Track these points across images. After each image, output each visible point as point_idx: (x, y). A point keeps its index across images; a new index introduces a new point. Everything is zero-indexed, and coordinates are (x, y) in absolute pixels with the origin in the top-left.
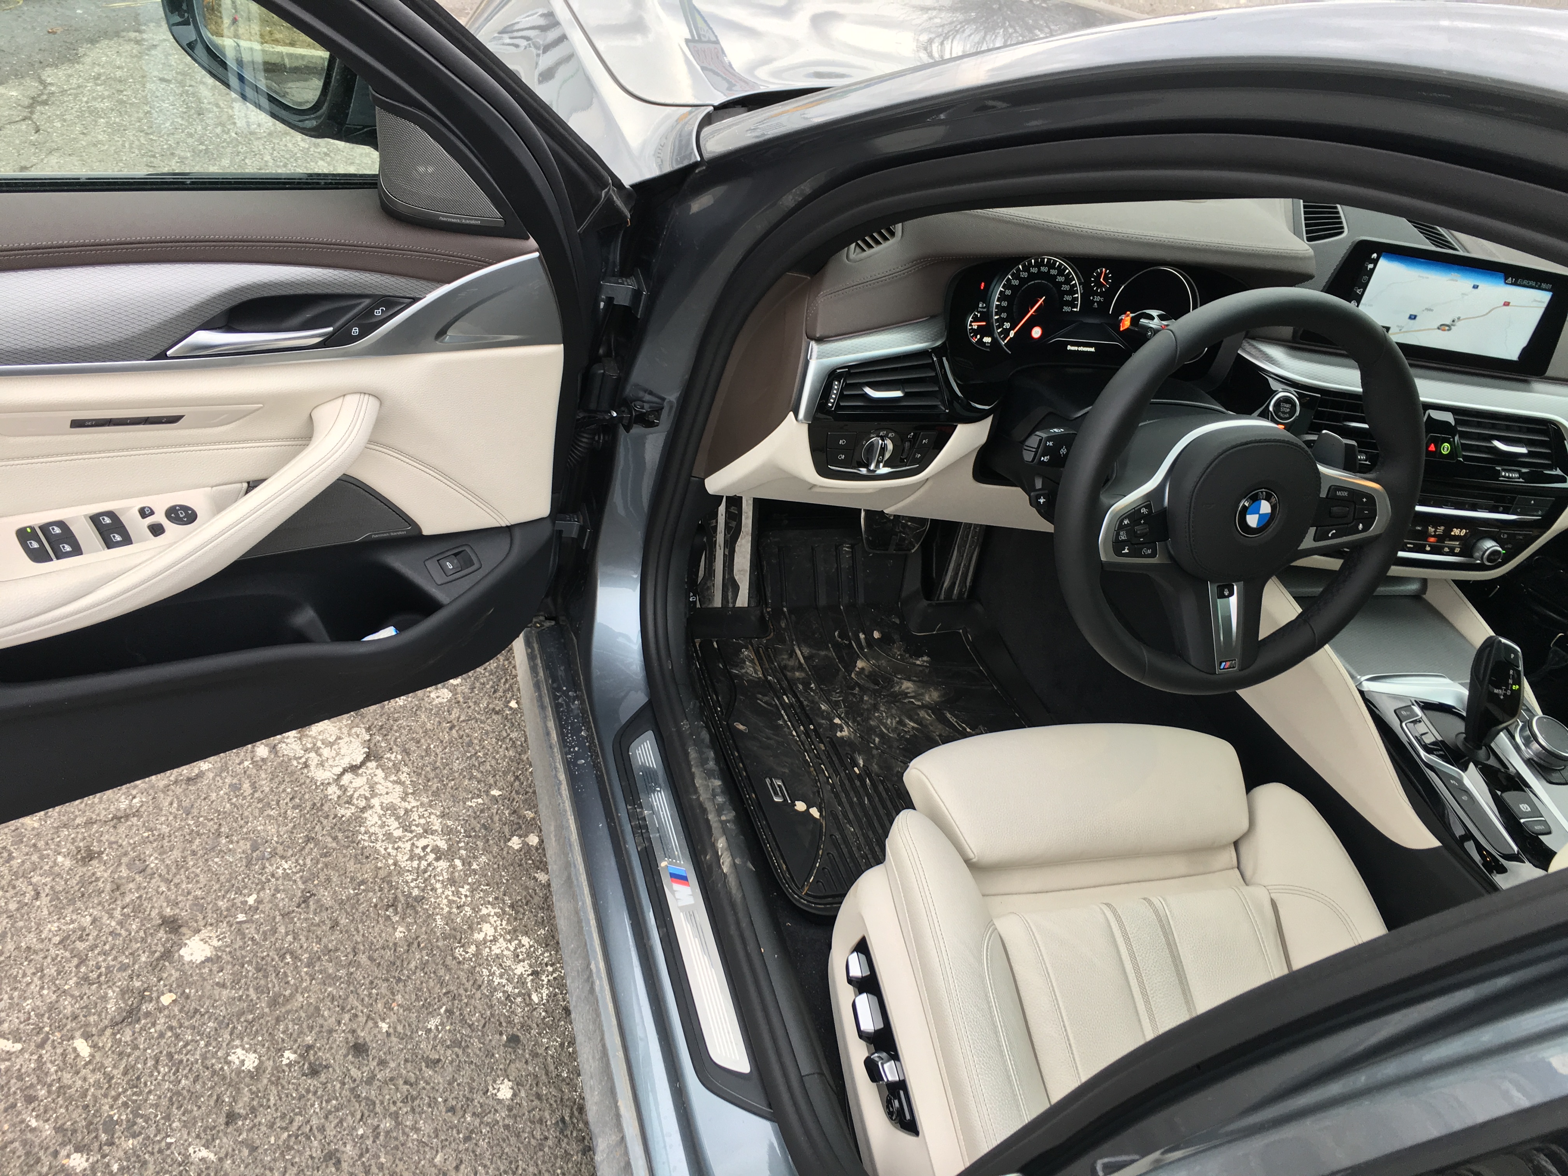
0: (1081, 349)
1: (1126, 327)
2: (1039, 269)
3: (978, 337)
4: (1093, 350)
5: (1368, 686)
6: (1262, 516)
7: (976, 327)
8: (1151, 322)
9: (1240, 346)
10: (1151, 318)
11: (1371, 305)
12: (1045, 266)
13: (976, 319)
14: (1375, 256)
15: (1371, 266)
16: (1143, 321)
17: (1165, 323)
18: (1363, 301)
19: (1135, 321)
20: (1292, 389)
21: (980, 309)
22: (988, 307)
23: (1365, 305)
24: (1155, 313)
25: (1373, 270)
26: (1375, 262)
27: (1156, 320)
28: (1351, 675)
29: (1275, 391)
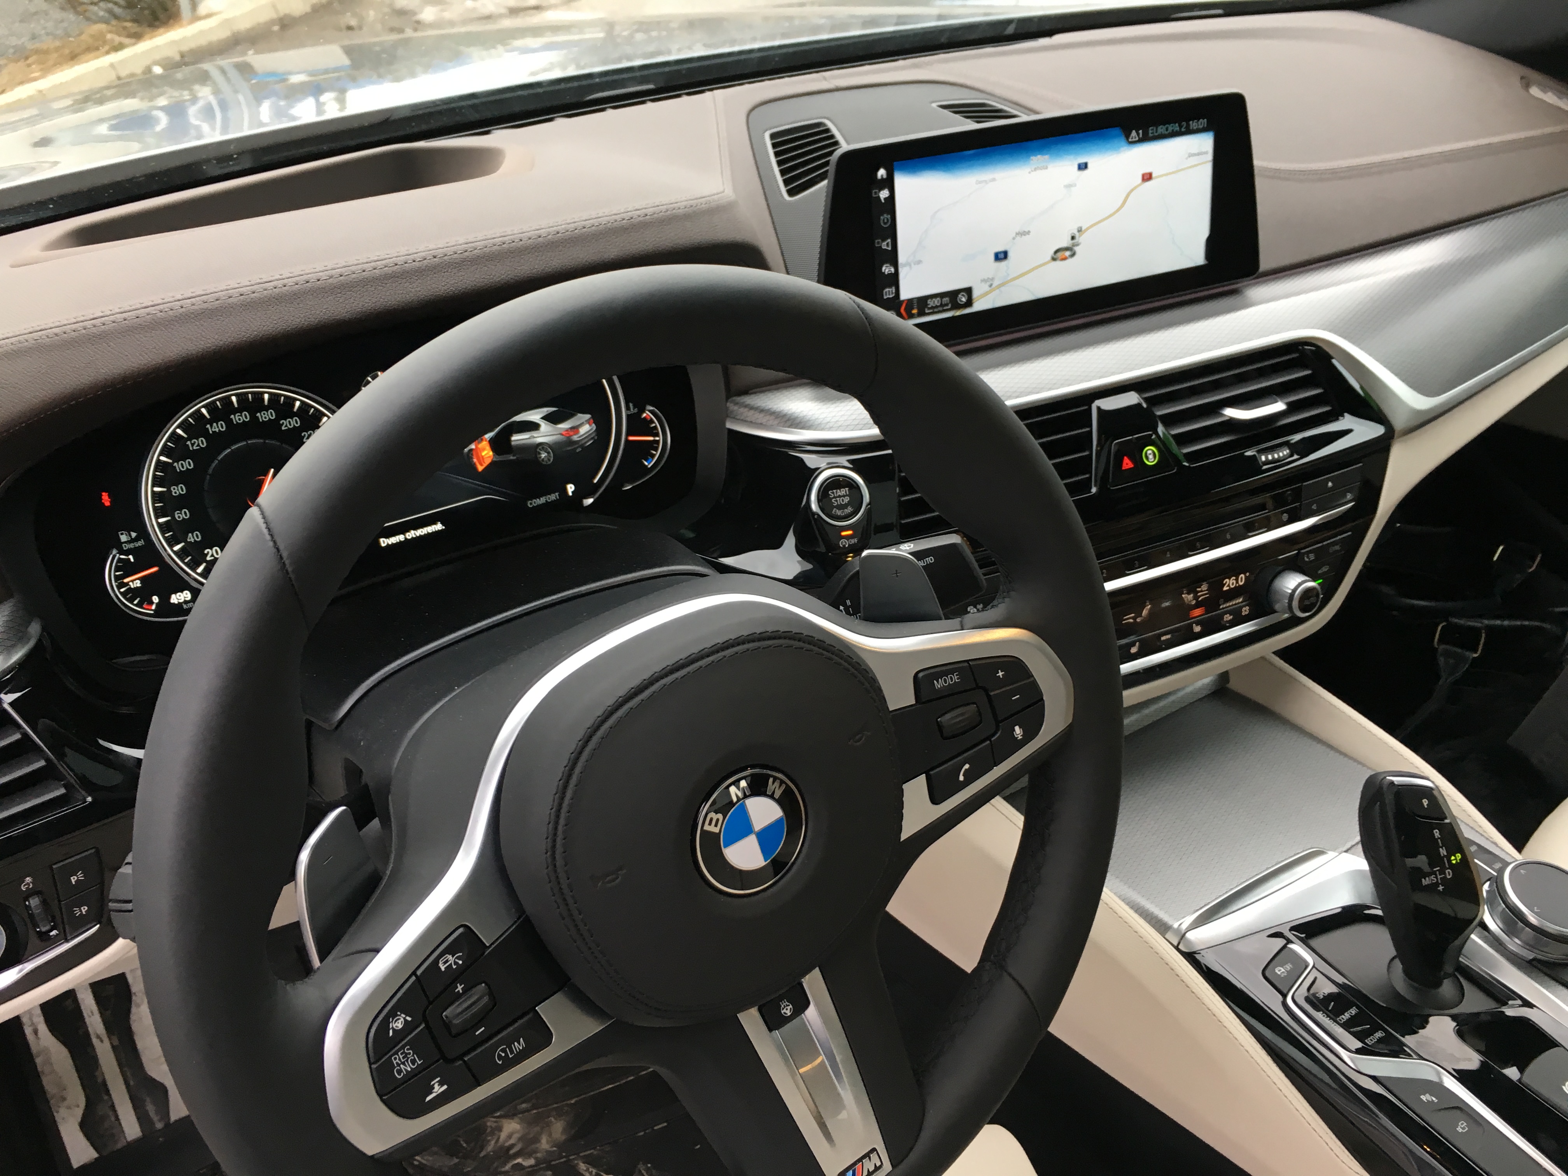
0: (411, 534)
1: (488, 462)
2: (229, 422)
3: (155, 599)
4: (439, 527)
5: (1200, 937)
6: (765, 838)
7: (138, 584)
8: (534, 434)
9: (727, 415)
10: (533, 426)
11: (919, 262)
12: (240, 410)
13: (127, 569)
14: (882, 173)
15: (884, 194)
16: (517, 438)
17: (565, 426)
18: (902, 258)
19: (500, 444)
20: (843, 460)
21: (126, 547)
22: (143, 533)
23: (908, 264)
24: (534, 416)
25: (892, 199)
26: (889, 183)
27: (545, 427)
28: (1162, 928)
29: (813, 473)
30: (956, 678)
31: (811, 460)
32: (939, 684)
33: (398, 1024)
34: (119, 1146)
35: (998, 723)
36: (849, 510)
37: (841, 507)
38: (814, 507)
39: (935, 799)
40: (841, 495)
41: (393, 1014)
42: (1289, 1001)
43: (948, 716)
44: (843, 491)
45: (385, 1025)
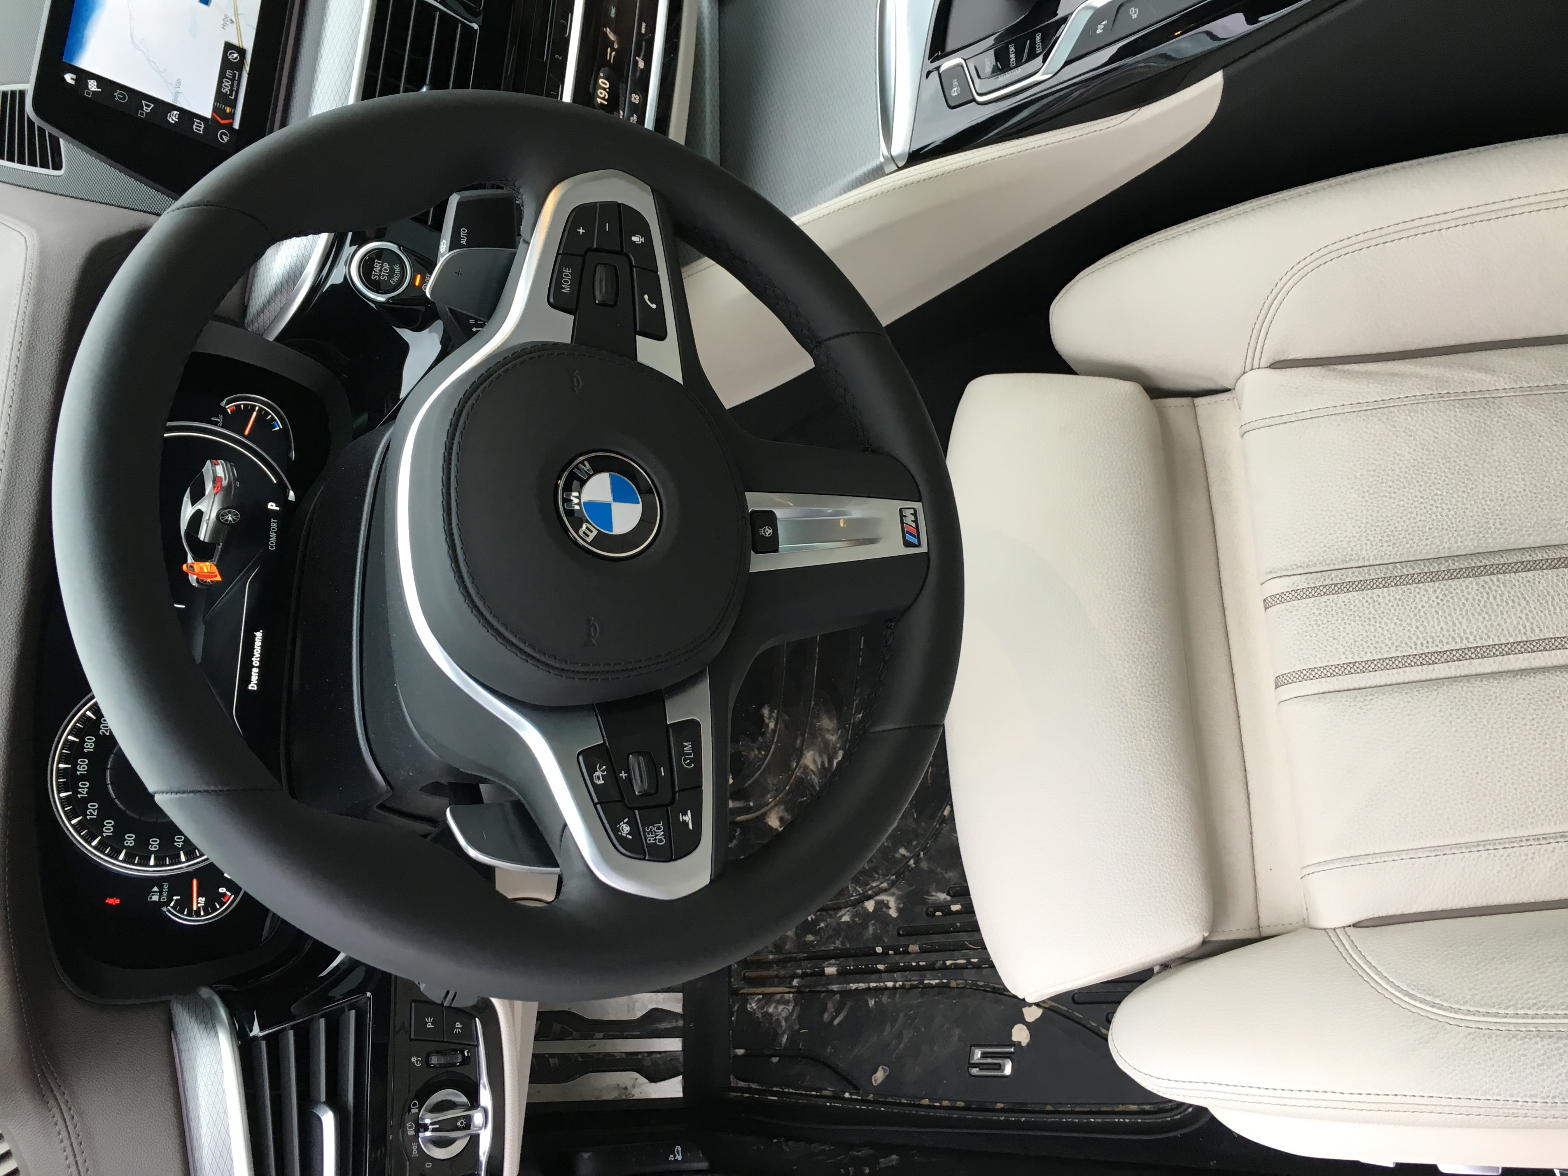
0: (256, 661)
1: (215, 570)
2: (83, 778)
3: (222, 890)
4: (259, 635)
5: (901, 145)
6: (620, 495)
7: (202, 900)
8: (205, 517)
9: (259, 336)
10: (198, 516)
11: (179, 82)
12: (75, 765)
13: (185, 904)
14: (69, 78)
15: (93, 86)
16: (204, 534)
17: (209, 487)
18: (169, 99)
19: (203, 552)
20: (348, 250)
21: (164, 898)
22: (158, 881)
23: (177, 94)
24: (187, 511)
25: (100, 79)
26: (83, 75)
27: (202, 506)
28: (878, 172)
29: (347, 283)
30: (567, 271)
31: (336, 278)
32: (566, 289)
33: (625, 829)
34: (681, 1058)
35: (621, 253)
36: (397, 268)
37: (391, 274)
38: (381, 298)
39: (661, 336)
40: (381, 270)
41: (616, 831)
42: (980, 99)
43: (597, 293)
44: (377, 266)
45: (622, 840)
